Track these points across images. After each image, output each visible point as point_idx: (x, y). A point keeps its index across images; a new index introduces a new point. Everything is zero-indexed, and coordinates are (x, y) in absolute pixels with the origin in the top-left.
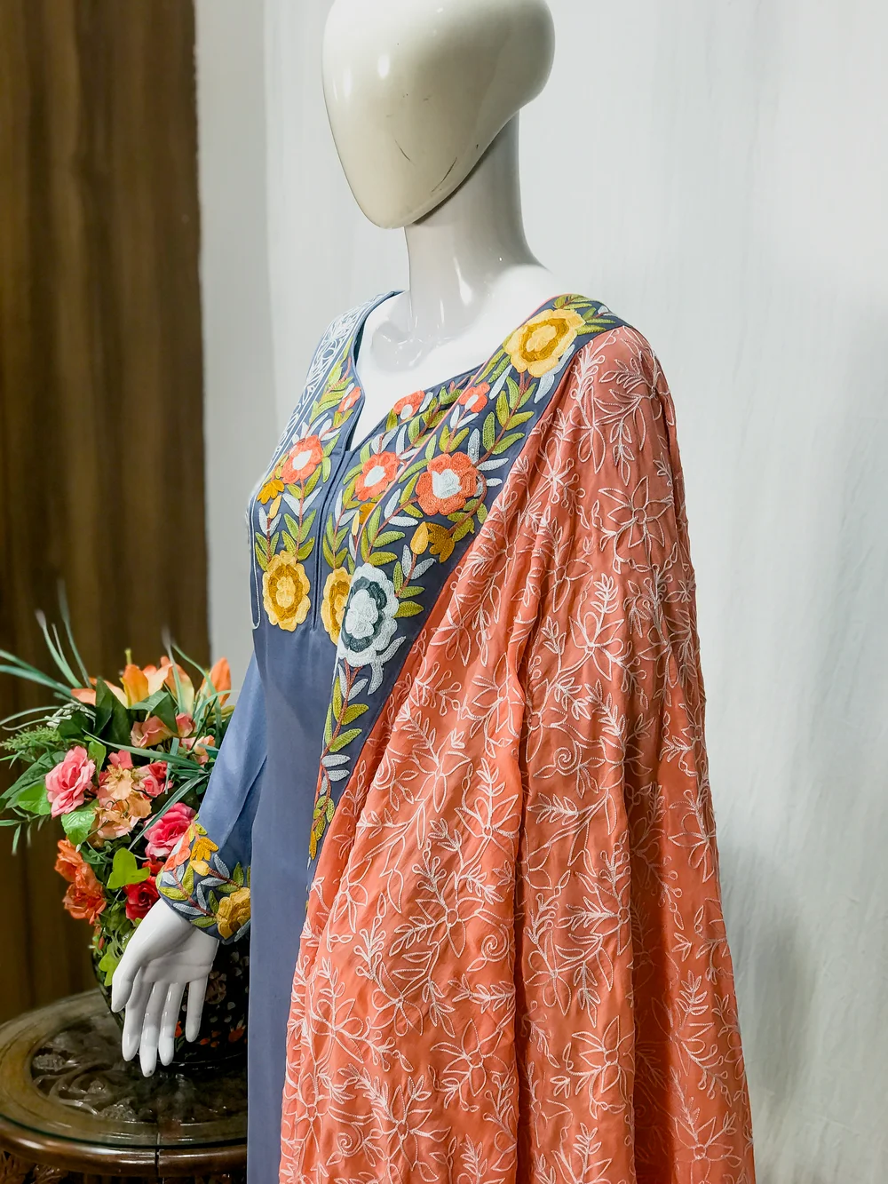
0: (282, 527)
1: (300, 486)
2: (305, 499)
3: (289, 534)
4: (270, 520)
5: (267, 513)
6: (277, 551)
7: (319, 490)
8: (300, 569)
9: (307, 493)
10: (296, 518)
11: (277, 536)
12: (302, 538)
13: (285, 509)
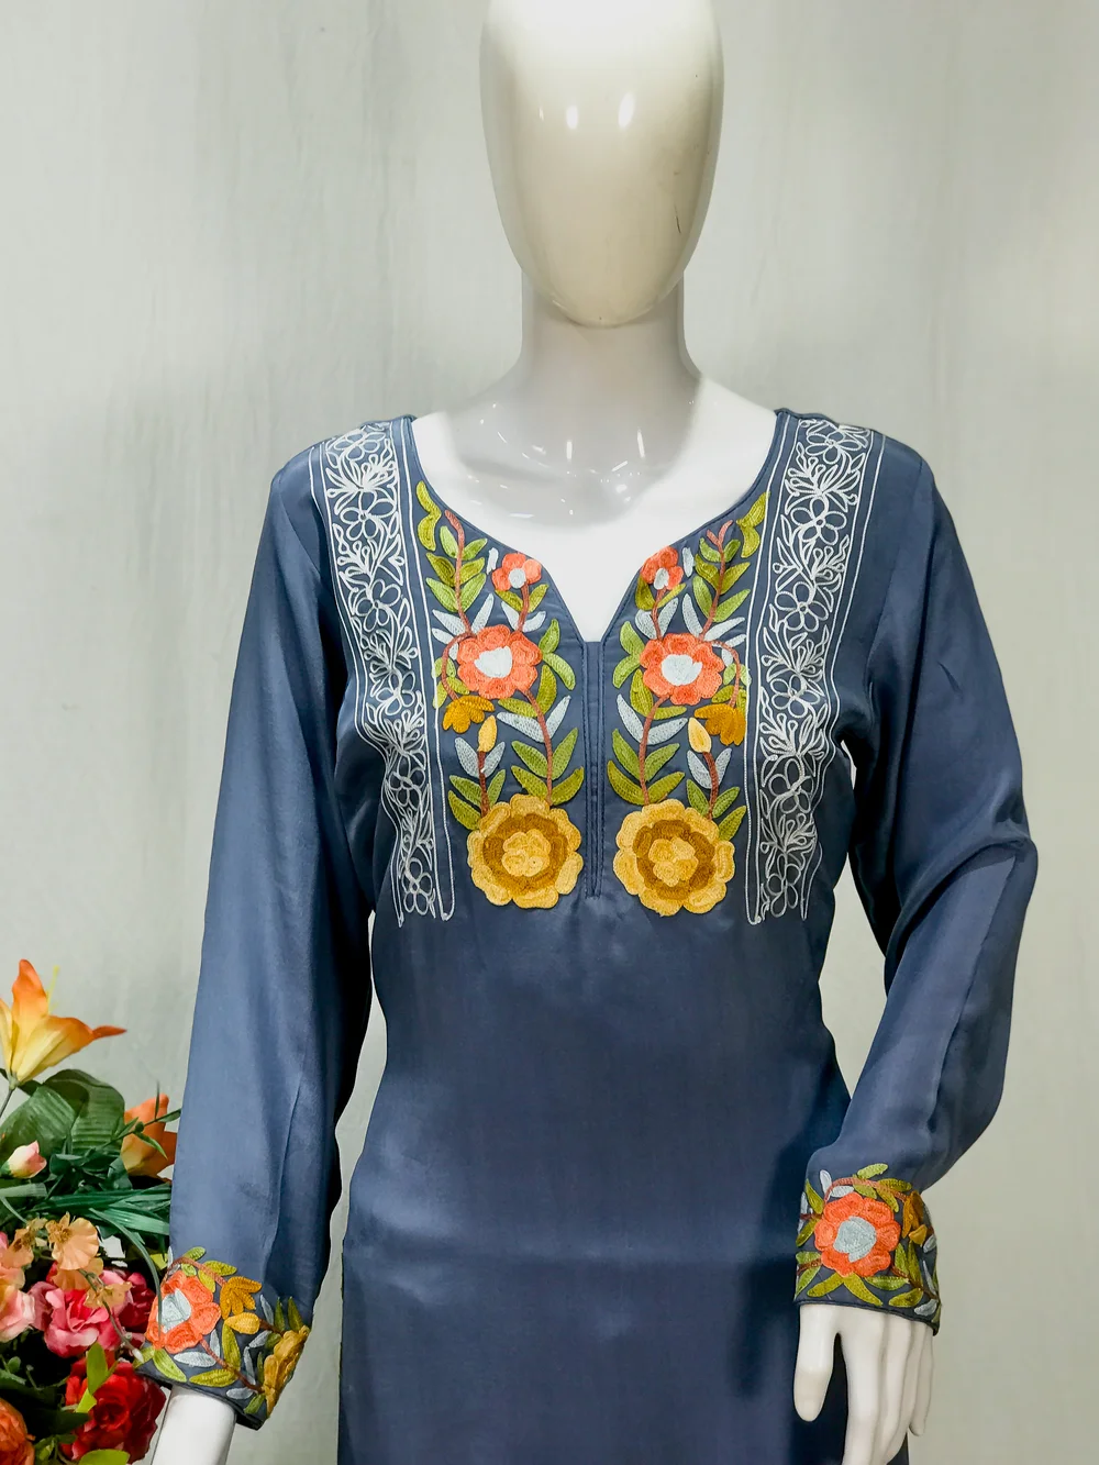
0: (510, 759)
1: (524, 698)
2: (546, 716)
3: (526, 768)
4: (482, 756)
5: (474, 743)
6: (504, 797)
7: (566, 700)
8: (560, 817)
9: (546, 708)
10: (541, 746)
11: (501, 775)
12: (556, 774)
13: (506, 733)
